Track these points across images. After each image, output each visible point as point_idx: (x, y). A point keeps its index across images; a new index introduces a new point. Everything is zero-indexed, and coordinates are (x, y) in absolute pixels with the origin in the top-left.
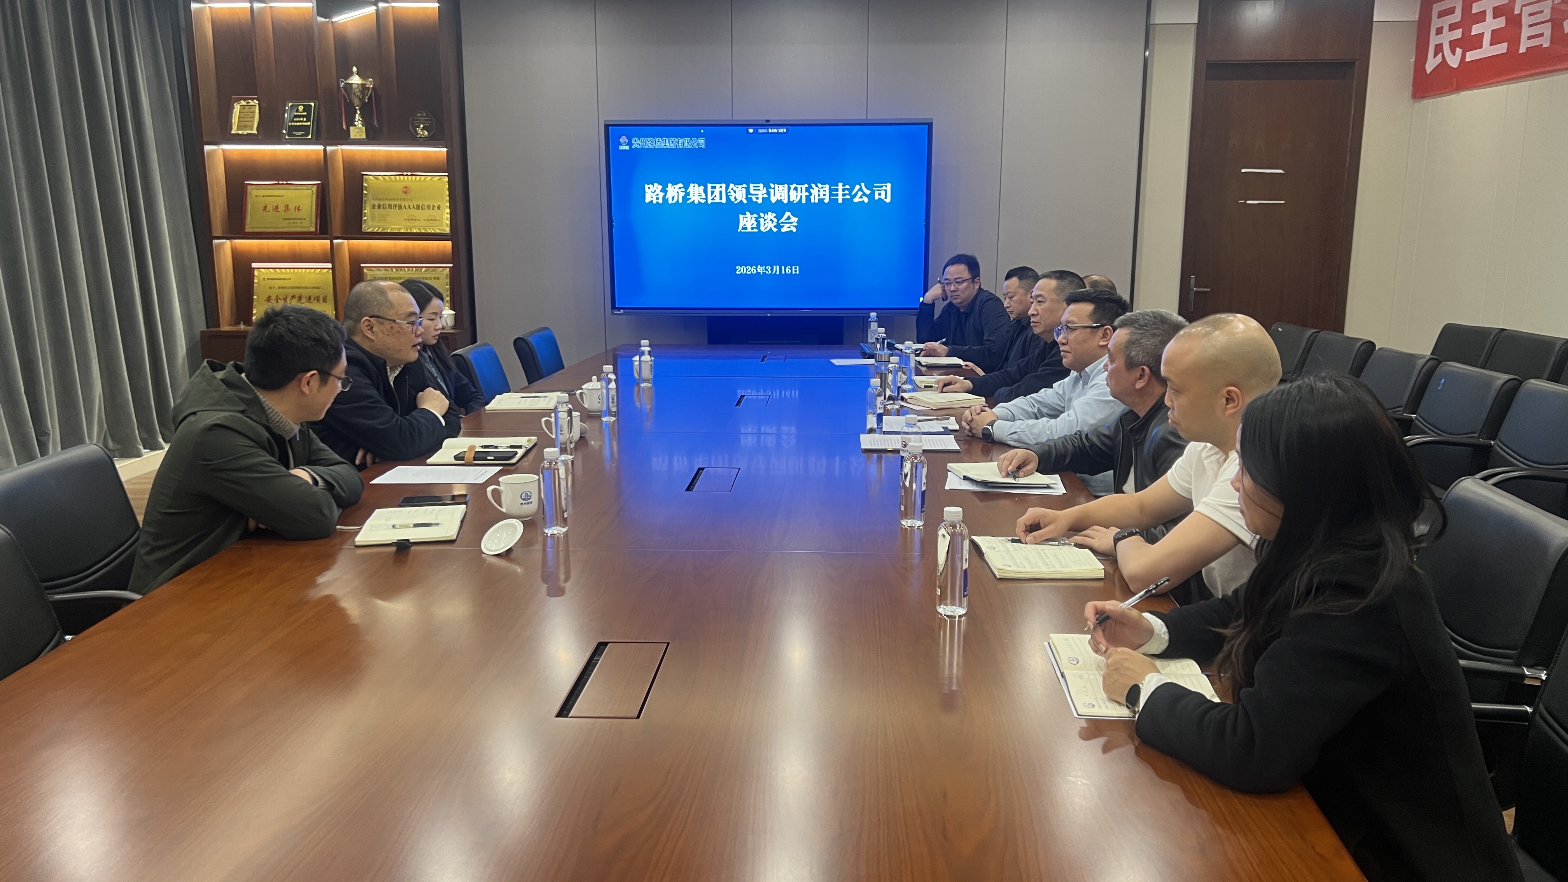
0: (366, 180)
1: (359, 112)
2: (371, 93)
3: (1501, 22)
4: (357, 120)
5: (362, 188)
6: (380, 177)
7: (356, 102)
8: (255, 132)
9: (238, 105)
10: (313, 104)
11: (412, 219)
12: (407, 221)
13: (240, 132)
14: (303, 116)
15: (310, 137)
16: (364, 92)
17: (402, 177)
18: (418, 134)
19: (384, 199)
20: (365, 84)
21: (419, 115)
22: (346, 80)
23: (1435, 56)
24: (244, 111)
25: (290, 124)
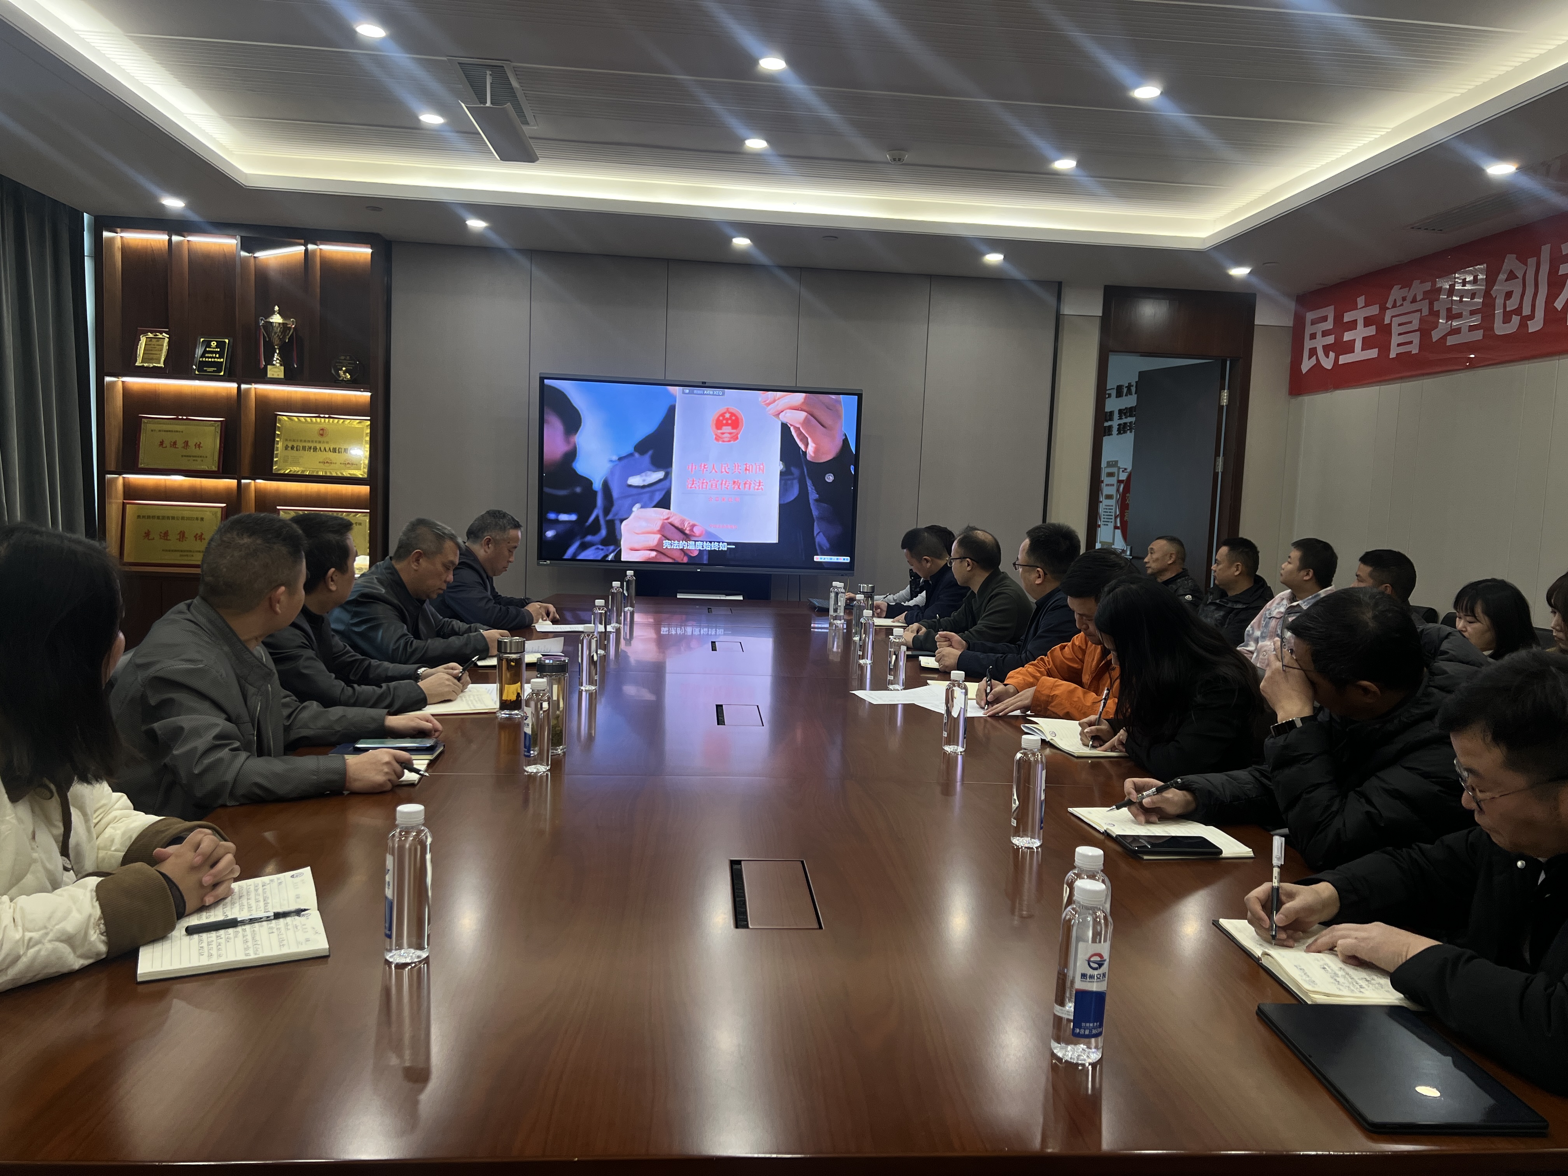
0: (280, 420)
1: (278, 352)
2: (293, 333)
3: (1371, 331)
4: (275, 359)
5: (274, 428)
6: (295, 418)
7: (276, 341)
8: (162, 365)
9: (144, 337)
10: (227, 341)
11: (327, 462)
12: (322, 464)
13: (146, 365)
14: (216, 352)
15: (222, 373)
16: (285, 333)
17: (318, 419)
18: (340, 377)
19: (298, 441)
20: (287, 324)
21: (343, 358)
22: (266, 319)
23: (1310, 358)
24: (150, 343)
25: (201, 359)
